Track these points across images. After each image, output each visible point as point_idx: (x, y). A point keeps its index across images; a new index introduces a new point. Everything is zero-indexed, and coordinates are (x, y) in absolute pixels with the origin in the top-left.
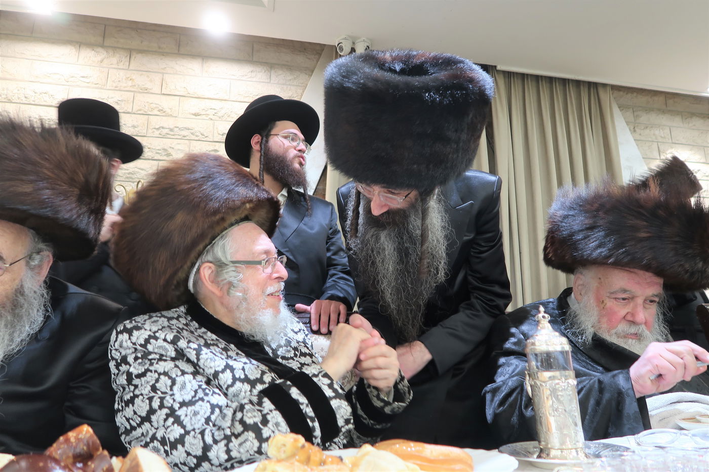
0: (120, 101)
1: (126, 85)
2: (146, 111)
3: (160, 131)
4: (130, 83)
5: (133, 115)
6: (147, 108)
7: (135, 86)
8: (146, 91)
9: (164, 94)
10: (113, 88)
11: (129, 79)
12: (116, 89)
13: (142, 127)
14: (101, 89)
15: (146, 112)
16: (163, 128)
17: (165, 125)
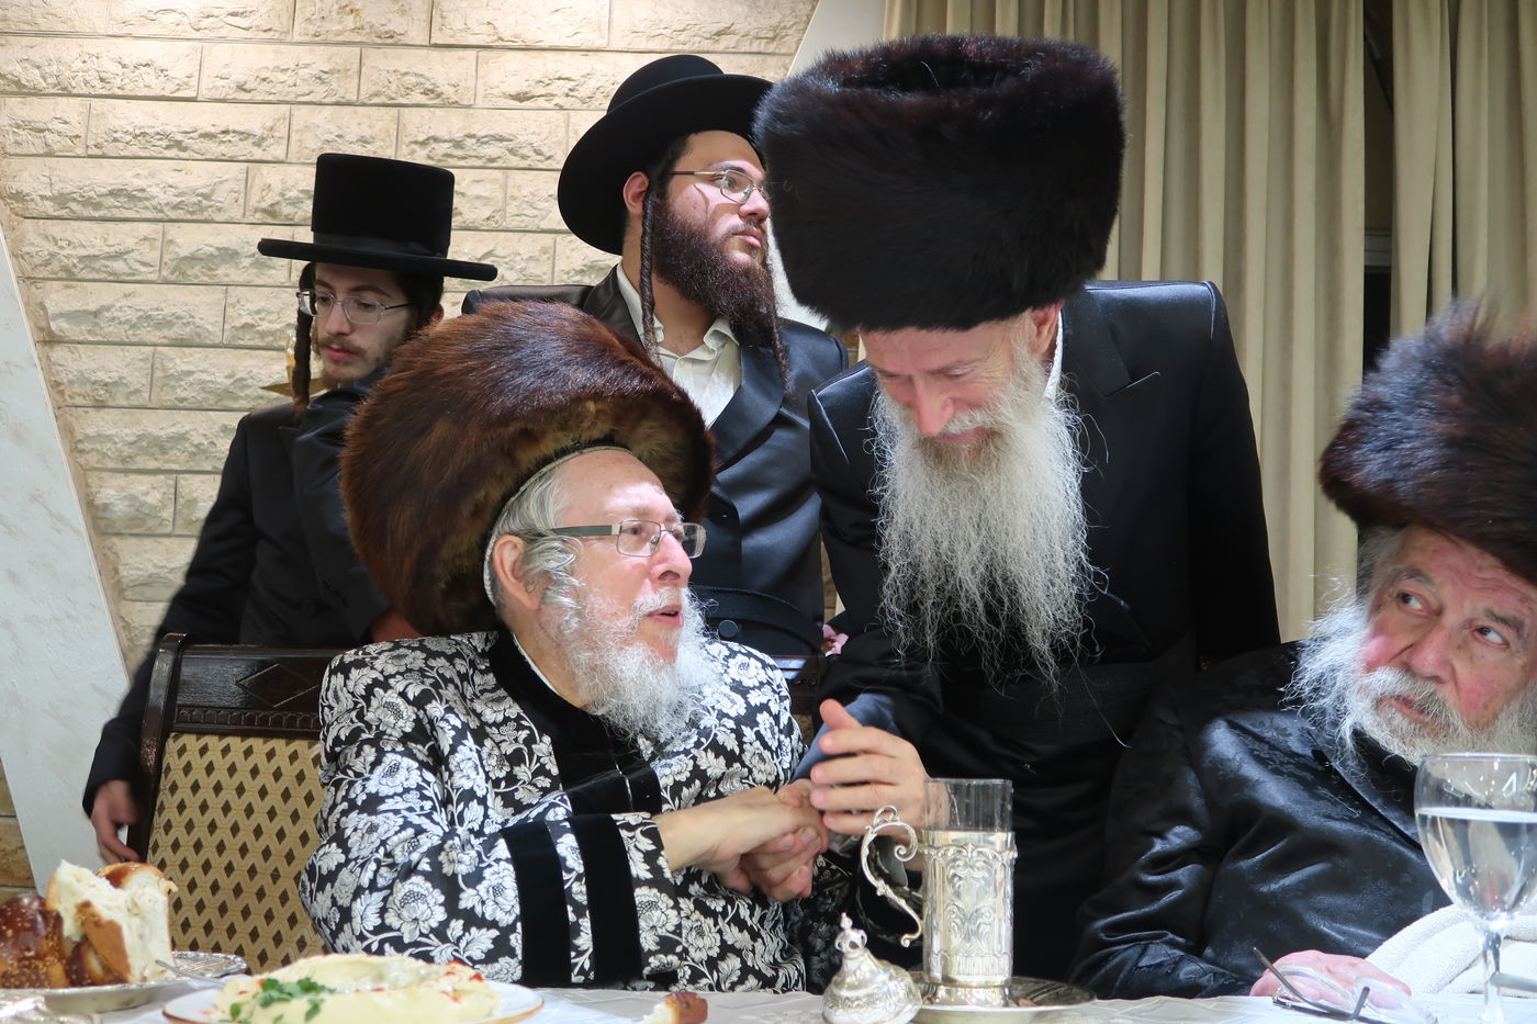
0: (325, 72)
1: (339, 27)
2: (394, 96)
3: (430, 149)
4: (350, 22)
5: (360, 109)
6: (394, 87)
7: (362, 28)
8: (390, 41)
9: (436, 46)
10: (308, 39)
11: (348, 9)
12: (317, 40)
13: (383, 140)
14: (281, 42)
15: (393, 99)
16: (436, 140)
17: (442, 133)
